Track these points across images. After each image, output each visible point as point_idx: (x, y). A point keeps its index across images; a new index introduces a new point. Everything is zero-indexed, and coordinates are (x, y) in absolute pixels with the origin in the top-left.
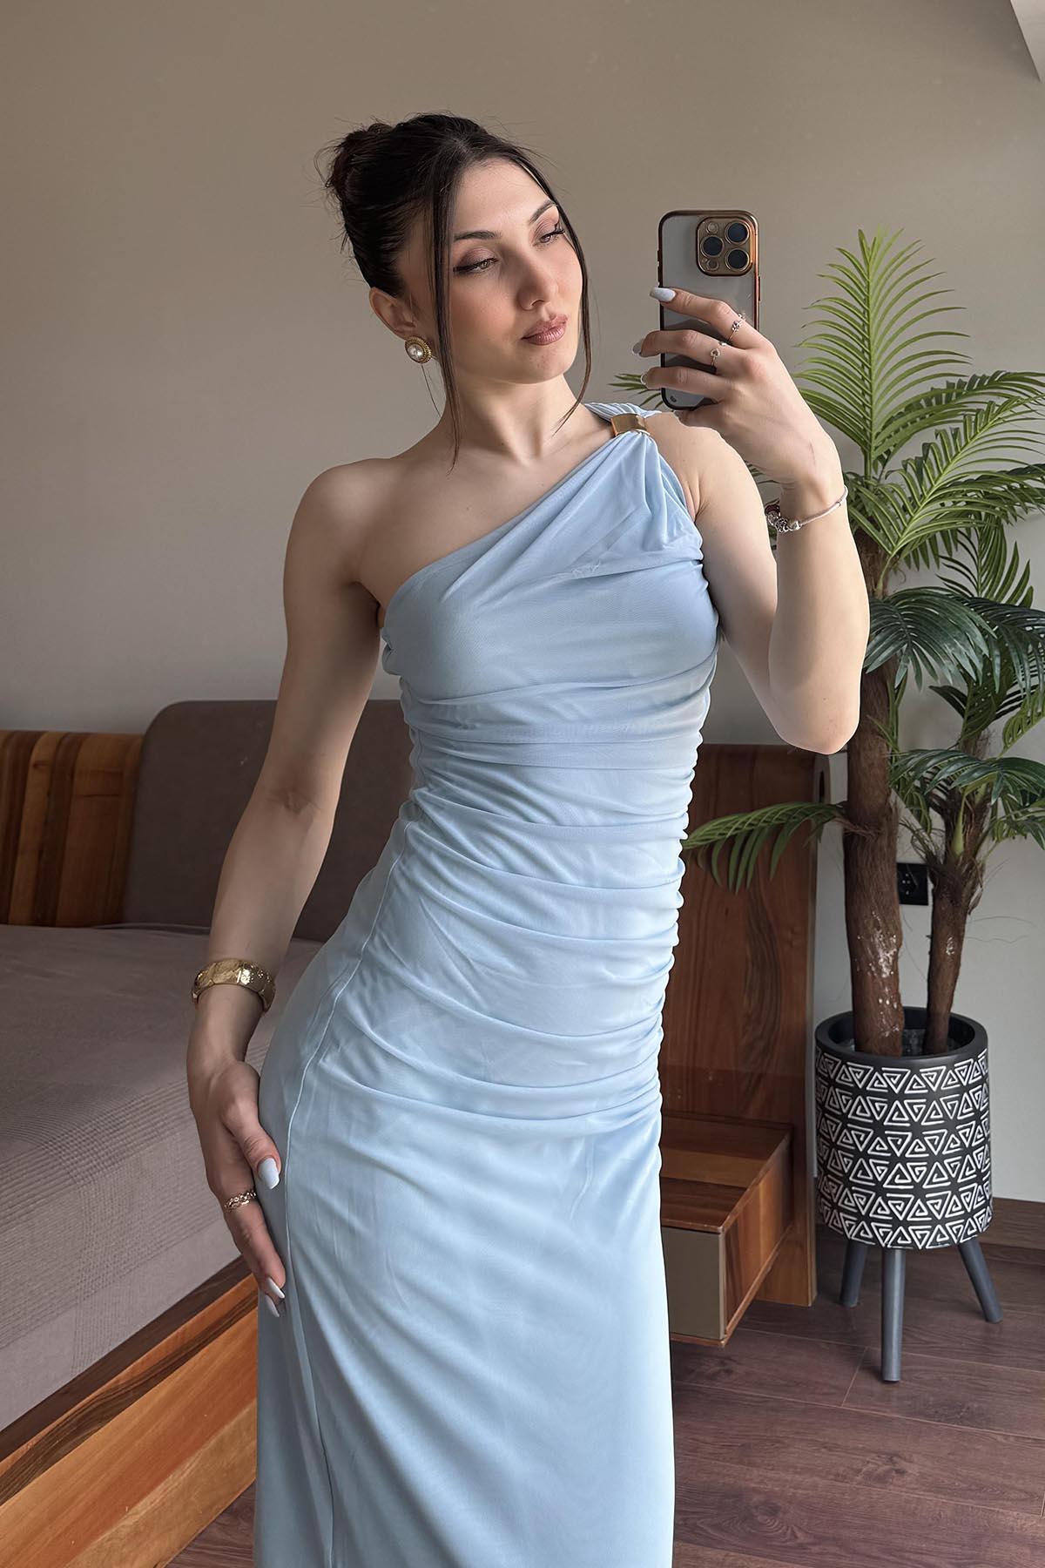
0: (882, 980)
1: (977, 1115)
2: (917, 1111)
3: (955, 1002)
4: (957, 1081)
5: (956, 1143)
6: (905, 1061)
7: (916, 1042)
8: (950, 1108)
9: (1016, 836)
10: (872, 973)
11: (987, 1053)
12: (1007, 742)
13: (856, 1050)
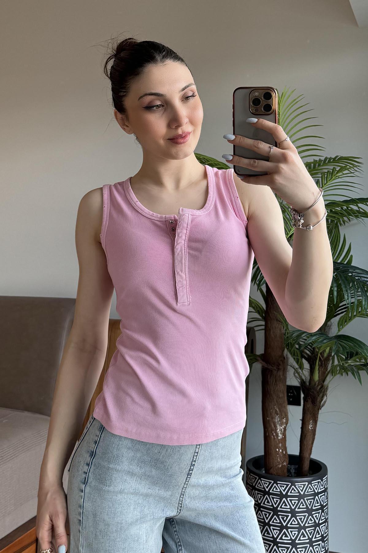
0: (279, 440)
1: (322, 507)
2: (293, 503)
3: (312, 452)
4: (313, 490)
5: (312, 521)
6: (288, 479)
7: (294, 471)
8: (309, 503)
9: (344, 374)
10: (274, 436)
11: (327, 477)
12: (339, 328)
13: (265, 472)
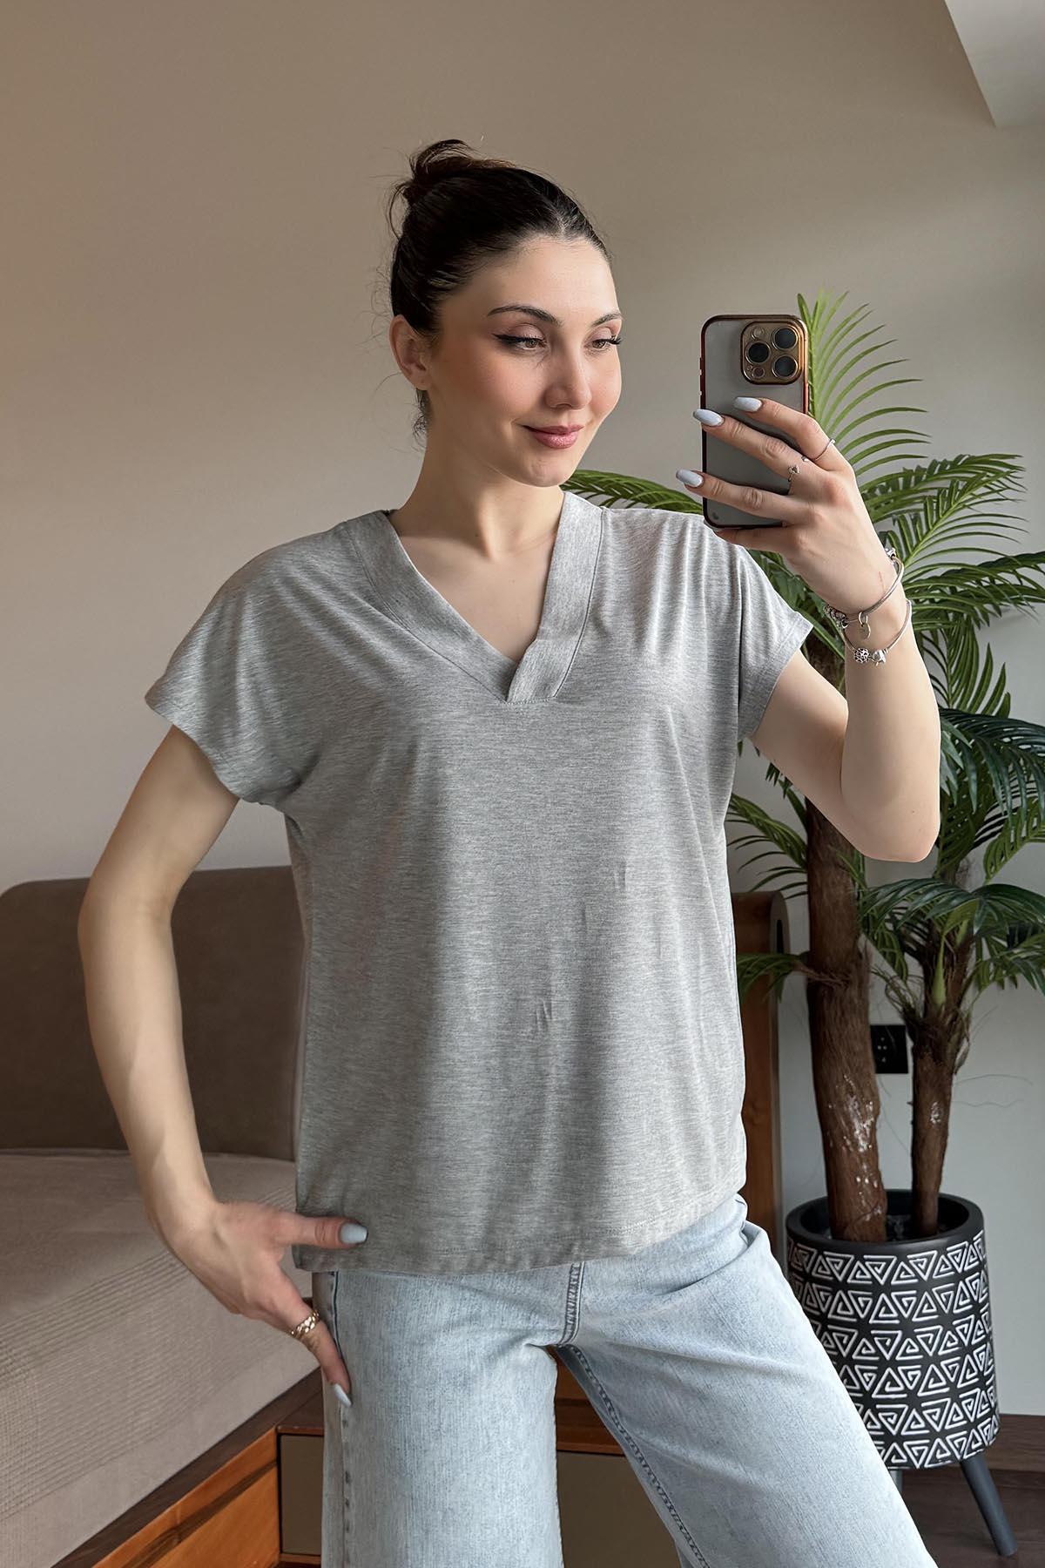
0: (860, 1155)
1: (976, 1308)
2: (906, 1304)
3: (943, 1179)
4: (950, 1268)
5: (954, 1341)
6: (888, 1247)
7: (901, 1228)
8: (944, 1299)
9: (1006, 980)
10: (847, 1147)
11: (984, 1233)
12: (989, 870)
13: (833, 1238)
